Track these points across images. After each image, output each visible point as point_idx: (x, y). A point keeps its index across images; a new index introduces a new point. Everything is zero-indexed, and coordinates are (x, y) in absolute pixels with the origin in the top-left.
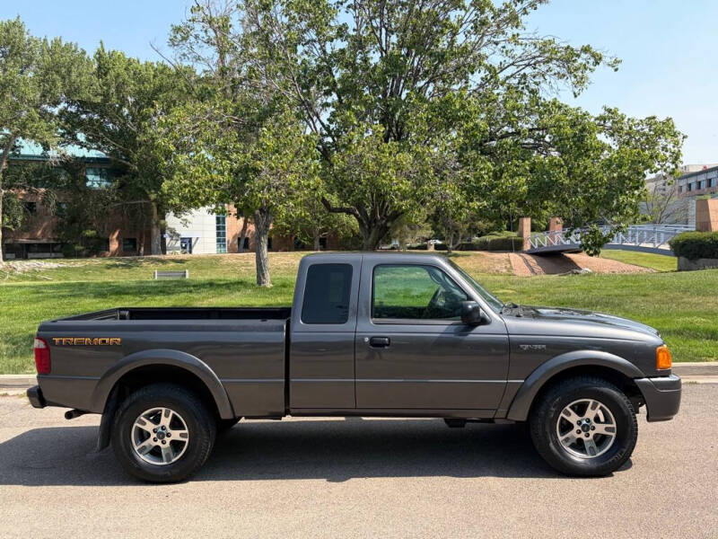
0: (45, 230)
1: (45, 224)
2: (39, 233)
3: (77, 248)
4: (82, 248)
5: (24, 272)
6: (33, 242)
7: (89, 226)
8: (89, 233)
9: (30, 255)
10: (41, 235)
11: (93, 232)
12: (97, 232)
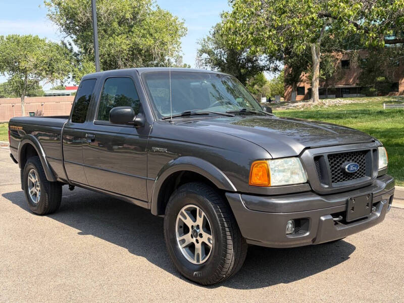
0: (355, 78)
1: (355, 74)
2: (351, 80)
3: (371, 89)
4: (374, 90)
5: (329, 106)
6: (347, 86)
7: (381, 74)
8: (380, 79)
9: (344, 95)
10: (352, 82)
11: (383, 78)
12: (386, 78)
